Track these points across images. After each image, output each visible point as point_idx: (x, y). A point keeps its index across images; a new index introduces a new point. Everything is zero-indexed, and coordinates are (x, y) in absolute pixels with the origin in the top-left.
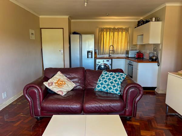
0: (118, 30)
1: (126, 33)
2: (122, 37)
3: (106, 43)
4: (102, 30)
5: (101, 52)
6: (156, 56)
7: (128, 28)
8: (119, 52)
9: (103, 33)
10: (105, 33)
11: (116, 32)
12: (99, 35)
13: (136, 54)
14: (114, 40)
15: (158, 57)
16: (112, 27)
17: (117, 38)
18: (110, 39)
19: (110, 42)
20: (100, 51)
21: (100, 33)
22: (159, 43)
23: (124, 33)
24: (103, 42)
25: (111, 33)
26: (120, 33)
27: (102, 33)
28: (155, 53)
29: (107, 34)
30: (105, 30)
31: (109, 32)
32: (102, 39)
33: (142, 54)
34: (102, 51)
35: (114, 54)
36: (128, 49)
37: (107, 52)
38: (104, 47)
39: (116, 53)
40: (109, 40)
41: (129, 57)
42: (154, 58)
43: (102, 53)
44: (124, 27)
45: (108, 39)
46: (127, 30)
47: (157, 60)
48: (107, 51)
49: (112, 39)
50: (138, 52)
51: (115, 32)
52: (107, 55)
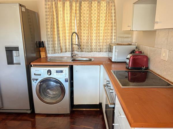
1: (108, 3)
3: (64, 26)
8: (94, 47)
9: (56, 4)
10: (60, 4)
12: (46, 8)
14: (82, 20)
17: (88, 15)
19: (73, 24)
21: (49, 3)
23: (104, 4)
24: (58, 24)
25: (74, 4)
26: (95, 4)
29: (64, 6)
31: (68, 2)
35: (82, 51)
36: (113, 40)
37: (67, 47)
38: (61, 35)
40: (71, 19)
49: (78, 18)
51: (83, 2)
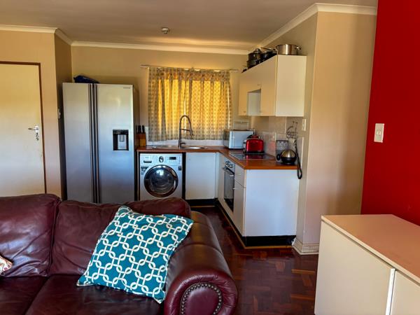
0: (202, 75)
1: (222, 84)
2: (212, 94)
3: (171, 108)
4: (159, 74)
5: (157, 133)
6: (294, 150)
7: (228, 73)
8: (206, 133)
9: (162, 82)
10: (167, 82)
11: (196, 80)
12: (150, 86)
13: (245, 141)
14: (193, 102)
15: (299, 153)
16: (186, 67)
17: (199, 96)
18: (182, 99)
19: (182, 106)
20: (154, 131)
21: (154, 81)
22: (302, 115)
23: (217, 84)
24: (163, 105)
25: (183, 83)
26: (207, 84)
27: (160, 81)
28: (292, 141)
29: (172, 85)
30: (168, 75)
31: (177, 81)
32: (160, 97)
33: (260, 140)
34: (160, 131)
35: (192, 139)
36: (229, 126)
37: (174, 133)
38: (167, 119)
39: (198, 137)
40: (179, 100)
41: (230, 147)
42: (289, 156)
43: (160, 134)
44: (217, 69)
45: (177, 99)
46: (224, 76)
47: (296, 163)
48: (174, 129)
49: (188, 100)
50: (250, 137)
51: (194, 82)
52: (174, 140)
